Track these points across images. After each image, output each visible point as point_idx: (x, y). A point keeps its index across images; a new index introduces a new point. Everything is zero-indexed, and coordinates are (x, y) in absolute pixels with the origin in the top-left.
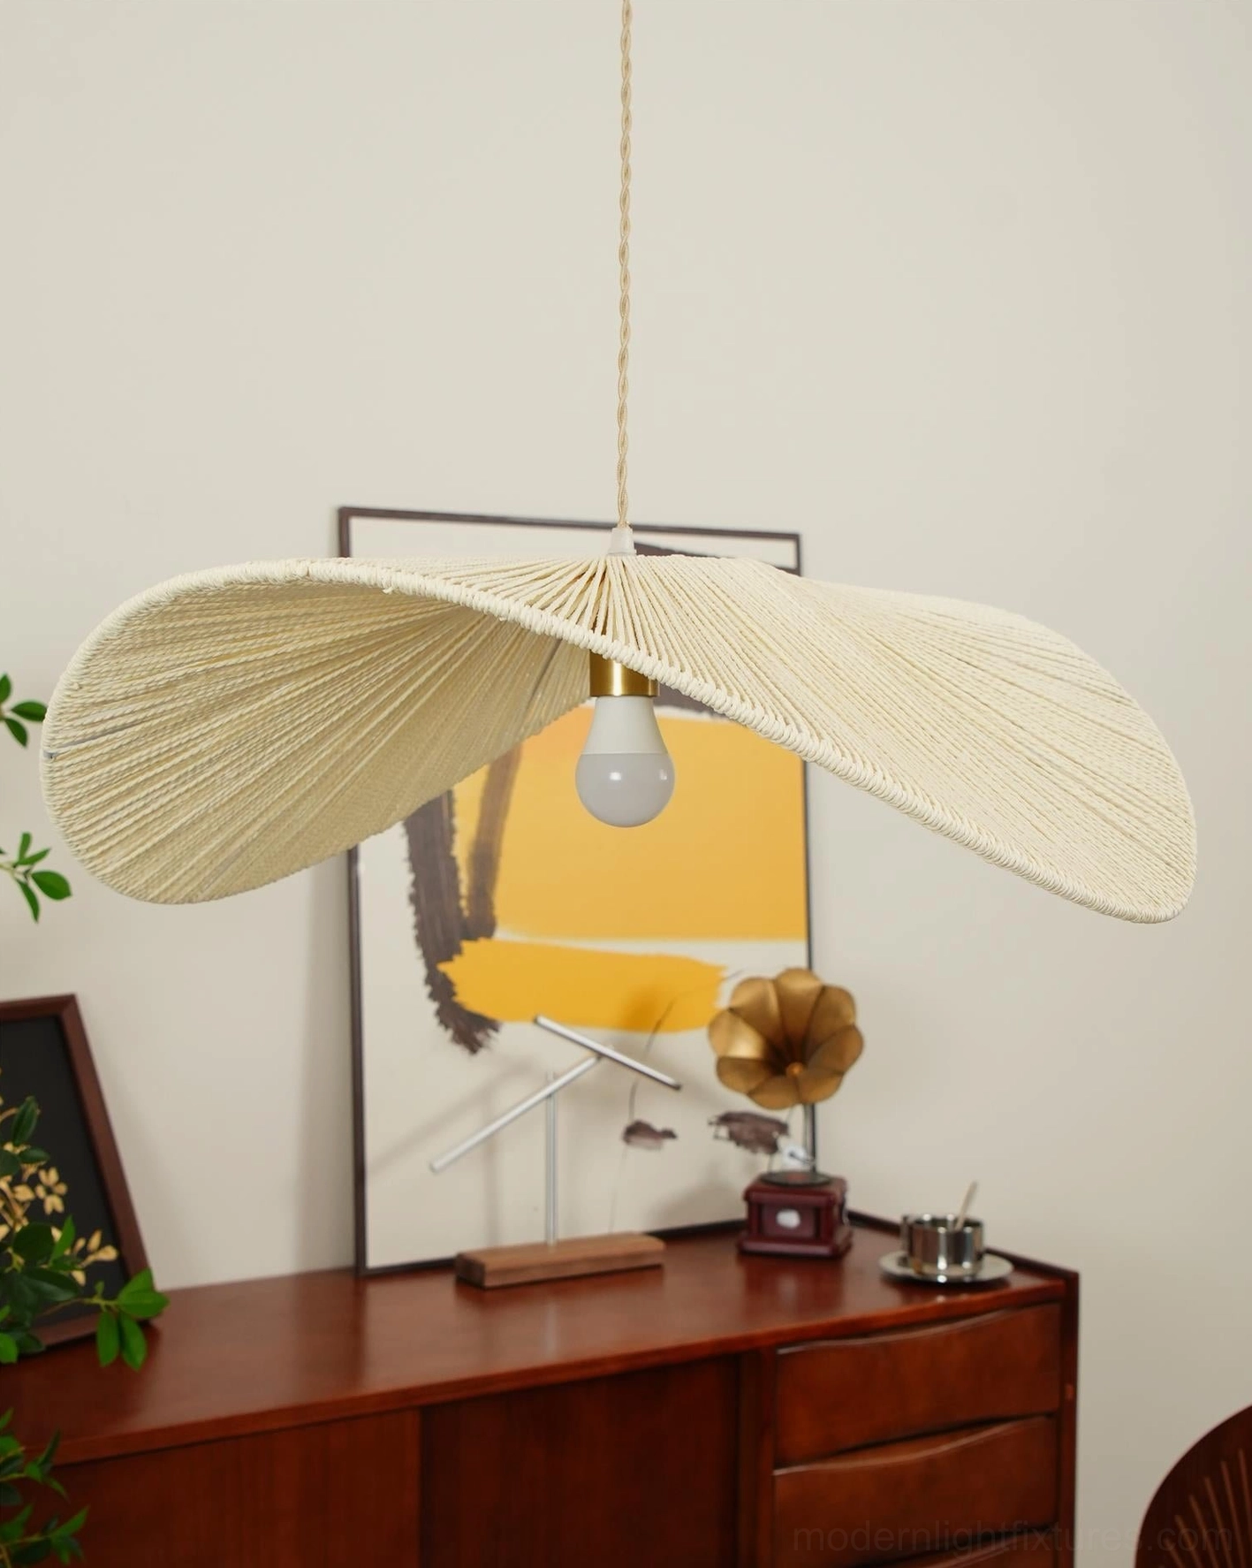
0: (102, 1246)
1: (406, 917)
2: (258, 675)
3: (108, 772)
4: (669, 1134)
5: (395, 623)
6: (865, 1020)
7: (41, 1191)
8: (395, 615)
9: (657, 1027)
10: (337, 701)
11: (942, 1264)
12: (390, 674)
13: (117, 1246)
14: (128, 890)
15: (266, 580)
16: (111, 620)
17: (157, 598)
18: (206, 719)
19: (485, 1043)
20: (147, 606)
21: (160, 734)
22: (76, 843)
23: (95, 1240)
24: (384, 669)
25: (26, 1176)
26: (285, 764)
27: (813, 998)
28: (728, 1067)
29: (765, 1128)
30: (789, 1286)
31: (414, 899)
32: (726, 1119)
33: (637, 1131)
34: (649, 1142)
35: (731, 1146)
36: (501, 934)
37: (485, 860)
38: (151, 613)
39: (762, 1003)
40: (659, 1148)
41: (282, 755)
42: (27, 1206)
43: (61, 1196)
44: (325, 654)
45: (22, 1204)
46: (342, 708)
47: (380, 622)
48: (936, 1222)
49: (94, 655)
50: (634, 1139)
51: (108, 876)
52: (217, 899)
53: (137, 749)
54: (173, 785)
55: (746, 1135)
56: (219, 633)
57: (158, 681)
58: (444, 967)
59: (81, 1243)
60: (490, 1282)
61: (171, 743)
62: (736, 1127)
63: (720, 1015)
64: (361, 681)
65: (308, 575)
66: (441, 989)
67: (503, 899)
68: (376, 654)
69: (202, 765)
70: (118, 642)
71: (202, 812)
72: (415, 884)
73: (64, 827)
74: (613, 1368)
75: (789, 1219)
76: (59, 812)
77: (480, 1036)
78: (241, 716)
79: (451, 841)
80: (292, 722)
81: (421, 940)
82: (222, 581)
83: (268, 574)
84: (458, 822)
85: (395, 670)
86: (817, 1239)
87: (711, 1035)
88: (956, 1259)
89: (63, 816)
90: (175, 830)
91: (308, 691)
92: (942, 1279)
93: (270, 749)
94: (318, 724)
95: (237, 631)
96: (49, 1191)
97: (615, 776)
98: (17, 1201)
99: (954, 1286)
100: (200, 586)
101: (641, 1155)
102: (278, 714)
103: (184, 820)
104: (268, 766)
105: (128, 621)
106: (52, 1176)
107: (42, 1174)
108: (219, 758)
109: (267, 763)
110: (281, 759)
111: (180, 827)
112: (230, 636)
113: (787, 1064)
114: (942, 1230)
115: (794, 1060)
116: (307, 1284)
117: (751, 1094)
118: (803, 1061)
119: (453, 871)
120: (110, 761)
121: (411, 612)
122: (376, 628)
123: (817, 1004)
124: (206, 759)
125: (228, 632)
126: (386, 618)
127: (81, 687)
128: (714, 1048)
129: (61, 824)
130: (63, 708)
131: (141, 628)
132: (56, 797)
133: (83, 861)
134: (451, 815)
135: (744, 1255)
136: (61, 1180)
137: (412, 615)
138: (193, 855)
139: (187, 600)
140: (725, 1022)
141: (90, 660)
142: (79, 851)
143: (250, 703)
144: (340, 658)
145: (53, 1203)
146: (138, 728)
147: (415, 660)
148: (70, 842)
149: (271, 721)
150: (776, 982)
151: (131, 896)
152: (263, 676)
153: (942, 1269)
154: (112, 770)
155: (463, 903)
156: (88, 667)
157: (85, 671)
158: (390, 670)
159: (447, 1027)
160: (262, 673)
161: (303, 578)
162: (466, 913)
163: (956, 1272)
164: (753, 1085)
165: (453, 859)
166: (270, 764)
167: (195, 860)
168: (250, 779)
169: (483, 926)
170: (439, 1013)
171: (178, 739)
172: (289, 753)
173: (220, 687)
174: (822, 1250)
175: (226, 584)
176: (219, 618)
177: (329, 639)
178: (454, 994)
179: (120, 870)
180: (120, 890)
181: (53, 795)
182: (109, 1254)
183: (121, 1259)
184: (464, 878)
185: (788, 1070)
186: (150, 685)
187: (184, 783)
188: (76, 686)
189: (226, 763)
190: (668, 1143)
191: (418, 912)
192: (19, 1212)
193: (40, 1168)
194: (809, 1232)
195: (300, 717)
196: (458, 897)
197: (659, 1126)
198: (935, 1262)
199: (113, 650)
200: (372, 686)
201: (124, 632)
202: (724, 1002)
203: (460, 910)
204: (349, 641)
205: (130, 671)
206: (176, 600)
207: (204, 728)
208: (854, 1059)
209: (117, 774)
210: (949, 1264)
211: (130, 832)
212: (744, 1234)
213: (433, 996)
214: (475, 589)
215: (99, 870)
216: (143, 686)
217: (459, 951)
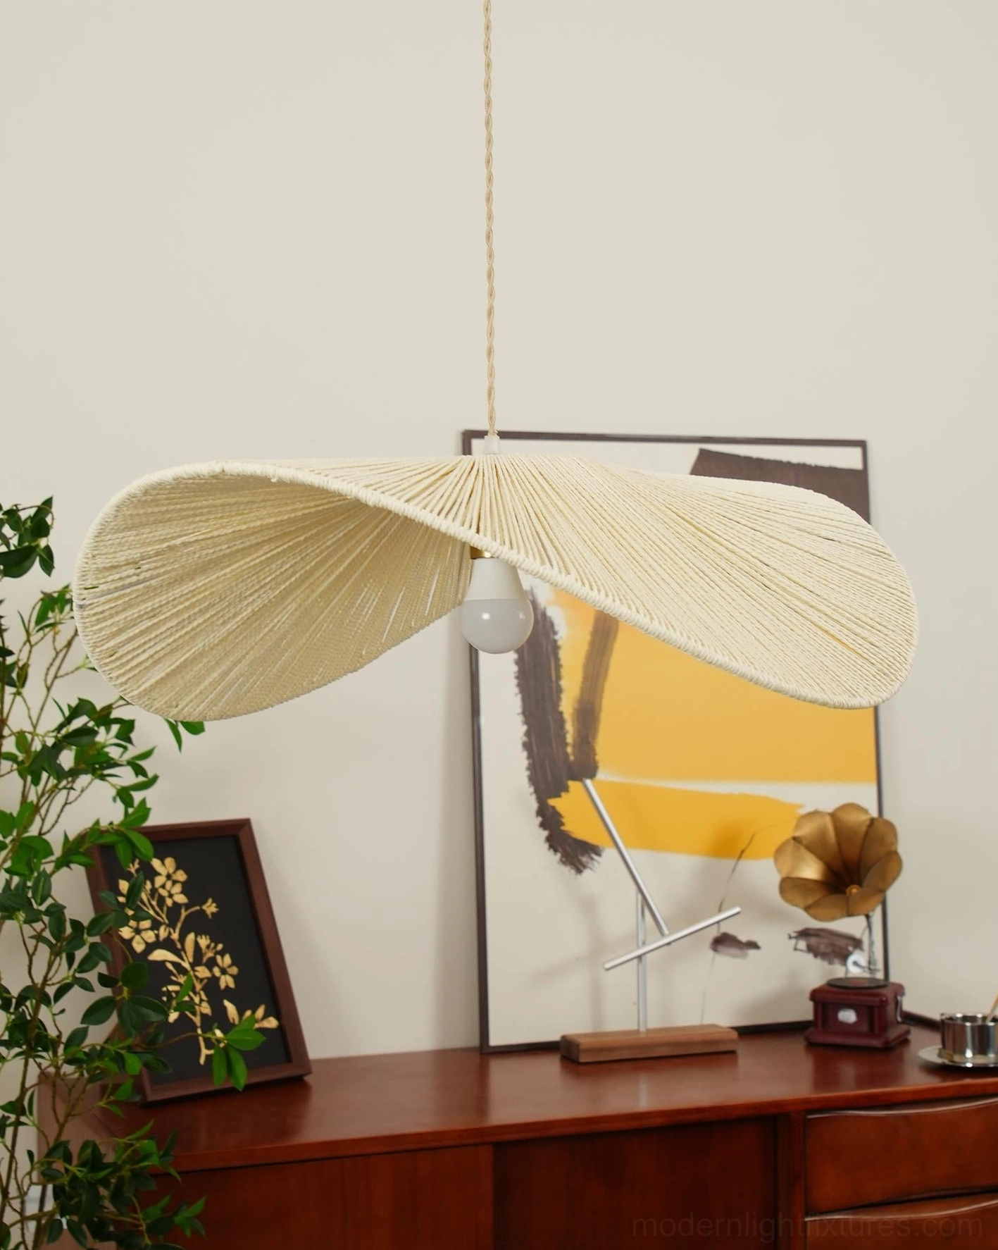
0: (265, 1016)
1: (521, 761)
2: (224, 547)
3: (125, 619)
4: (753, 945)
5: (321, 508)
6: (904, 848)
7: (217, 971)
8: (320, 502)
9: (741, 855)
10: (291, 567)
11: (969, 1054)
12: (329, 547)
13: (278, 1018)
14: (153, 709)
15: (199, 476)
16: (107, 508)
17: (134, 491)
18: (192, 580)
19: (590, 865)
20: (129, 497)
21: (159, 591)
22: (108, 672)
23: (260, 1012)
24: (324, 543)
25: (205, 959)
26: (259, 614)
27: (864, 828)
28: (790, 886)
29: (841, 942)
30: (848, 1071)
31: (526, 746)
32: (805, 934)
33: (723, 942)
34: (735, 951)
35: (810, 956)
36: (601, 775)
37: (588, 714)
38: (132, 501)
39: (822, 834)
40: (745, 956)
41: (256, 606)
42: (206, 981)
43: (232, 976)
44: (272, 531)
45: (201, 980)
46: (296, 572)
47: (309, 508)
48: (965, 1018)
49: (100, 533)
50: (720, 948)
51: (136, 697)
52: (226, 718)
53: (144, 601)
54: (175, 629)
55: (822, 948)
56: (188, 517)
57: (149, 551)
58: (552, 802)
59: (248, 1013)
60: (583, 1059)
61: (168, 598)
62: (813, 941)
63: (785, 844)
64: (308, 552)
65: (223, 471)
66: (550, 820)
67: (604, 746)
68: (314, 531)
69: (195, 614)
70: (115, 523)
71: (200, 650)
72: (528, 734)
73: (97, 659)
74: (658, 1121)
75: (848, 1016)
76: (91, 649)
77: (584, 859)
78: (218, 577)
79: (559, 699)
80: (259, 582)
81: (533, 780)
82: (171, 478)
83: (199, 472)
84: (563, 683)
85: (333, 544)
86: (872, 1033)
87: (776, 860)
88: (982, 1049)
89: (95, 651)
90: (181, 663)
91: (267, 559)
92: (969, 1065)
93: (246, 603)
94: (279, 584)
95: (202, 514)
96: (224, 971)
97: (486, 616)
98: (197, 977)
99: (978, 1071)
100: (158, 481)
101: (726, 961)
102: (246, 576)
103: (187, 655)
104: (246, 616)
105: (119, 508)
106: (227, 959)
107: (219, 958)
108: (207, 609)
109: (245, 613)
110: (256, 610)
111: (184, 661)
112: (197, 519)
113: (847, 886)
114: (968, 1024)
115: (853, 883)
116: (443, 1058)
117: (807, 909)
118: (860, 884)
119: (561, 722)
120: (124, 610)
121: (332, 499)
122: (307, 511)
123: (867, 833)
124: (197, 610)
125: (195, 515)
126: (312, 504)
127: (94, 556)
128: (779, 871)
129: (96, 657)
130: (84, 571)
131: (129, 513)
132: (89, 637)
133: (115, 685)
134: (559, 677)
135: (811, 1046)
136: (234, 963)
137: (333, 502)
138: (200, 683)
139: (155, 492)
140: (789, 849)
141: (97, 537)
142: (111, 678)
143: (222, 569)
144: (284, 534)
145: (226, 981)
146: (141, 586)
147: (349, 536)
148: (104, 671)
149: (242, 582)
150: (833, 815)
151: (156, 713)
152: (227, 548)
153: (969, 1058)
154: (127, 617)
155: (569, 750)
156: (97, 542)
157: (95, 544)
158: (329, 543)
159: (556, 851)
160: (226, 546)
161: (220, 473)
162: (572, 758)
163: (981, 1060)
164: (810, 901)
165: (561, 713)
166: (247, 614)
167: (202, 687)
168: (234, 625)
169: (586, 768)
170: (548, 839)
171: (173, 595)
172: (261, 606)
173: (197, 556)
174: (876, 1043)
175: (174, 479)
176: (185, 506)
177: (272, 520)
178: (563, 824)
179: (144, 693)
180: (147, 708)
181: (87, 636)
182: (272, 1023)
183: (281, 1028)
184: (570, 727)
185: (848, 891)
186: (144, 554)
187: (183, 627)
188: (90, 556)
189: (213, 613)
190: (752, 953)
191: (530, 757)
192: (198, 986)
193: (217, 953)
194: (865, 1028)
195: (265, 578)
196: (566, 744)
197: (743, 938)
198: (964, 1053)
199: (112, 529)
200: (318, 555)
201: (116, 516)
202: (789, 833)
203: (566, 755)
204: (289, 521)
205: (128, 544)
206: (146, 492)
207: (192, 586)
208: (894, 879)
209: (131, 620)
210: (974, 1054)
211: (147, 664)
212: (811, 1029)
213: (543, 825)
214: (329, 477)
215: (129, 693)
216: (139, 555)
217: (566, 789)
